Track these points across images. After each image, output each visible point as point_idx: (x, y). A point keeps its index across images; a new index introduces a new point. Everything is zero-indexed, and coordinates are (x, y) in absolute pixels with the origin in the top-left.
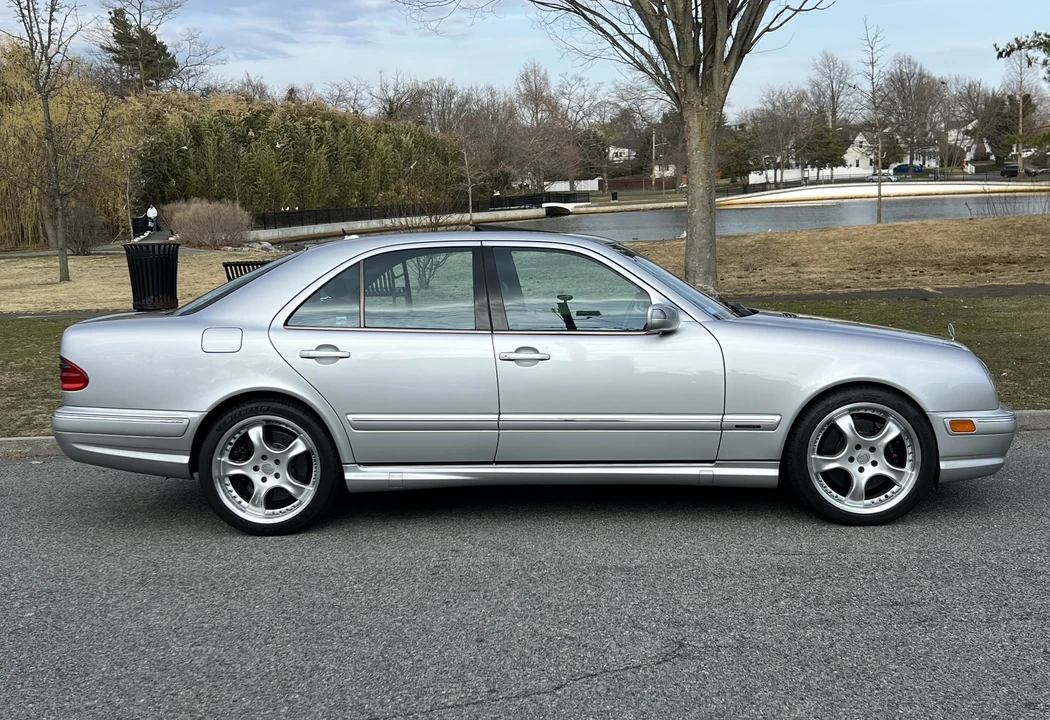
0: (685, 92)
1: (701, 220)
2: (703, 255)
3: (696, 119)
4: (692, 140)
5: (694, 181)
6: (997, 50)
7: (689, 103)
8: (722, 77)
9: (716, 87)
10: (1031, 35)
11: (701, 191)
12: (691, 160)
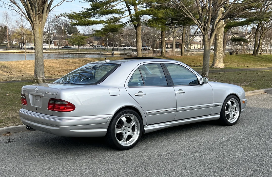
0: (35, 20)
1: (41, 58)
2: (42, 67)
3: (38, 28)
4: (37, 34)
5: (38, 46)
6: (56, 16)
7: (36, 23)
8: (45, 17)
9: (43, 19)
10: (64, 13)
11: (40, 49)
12: (37, 40)
